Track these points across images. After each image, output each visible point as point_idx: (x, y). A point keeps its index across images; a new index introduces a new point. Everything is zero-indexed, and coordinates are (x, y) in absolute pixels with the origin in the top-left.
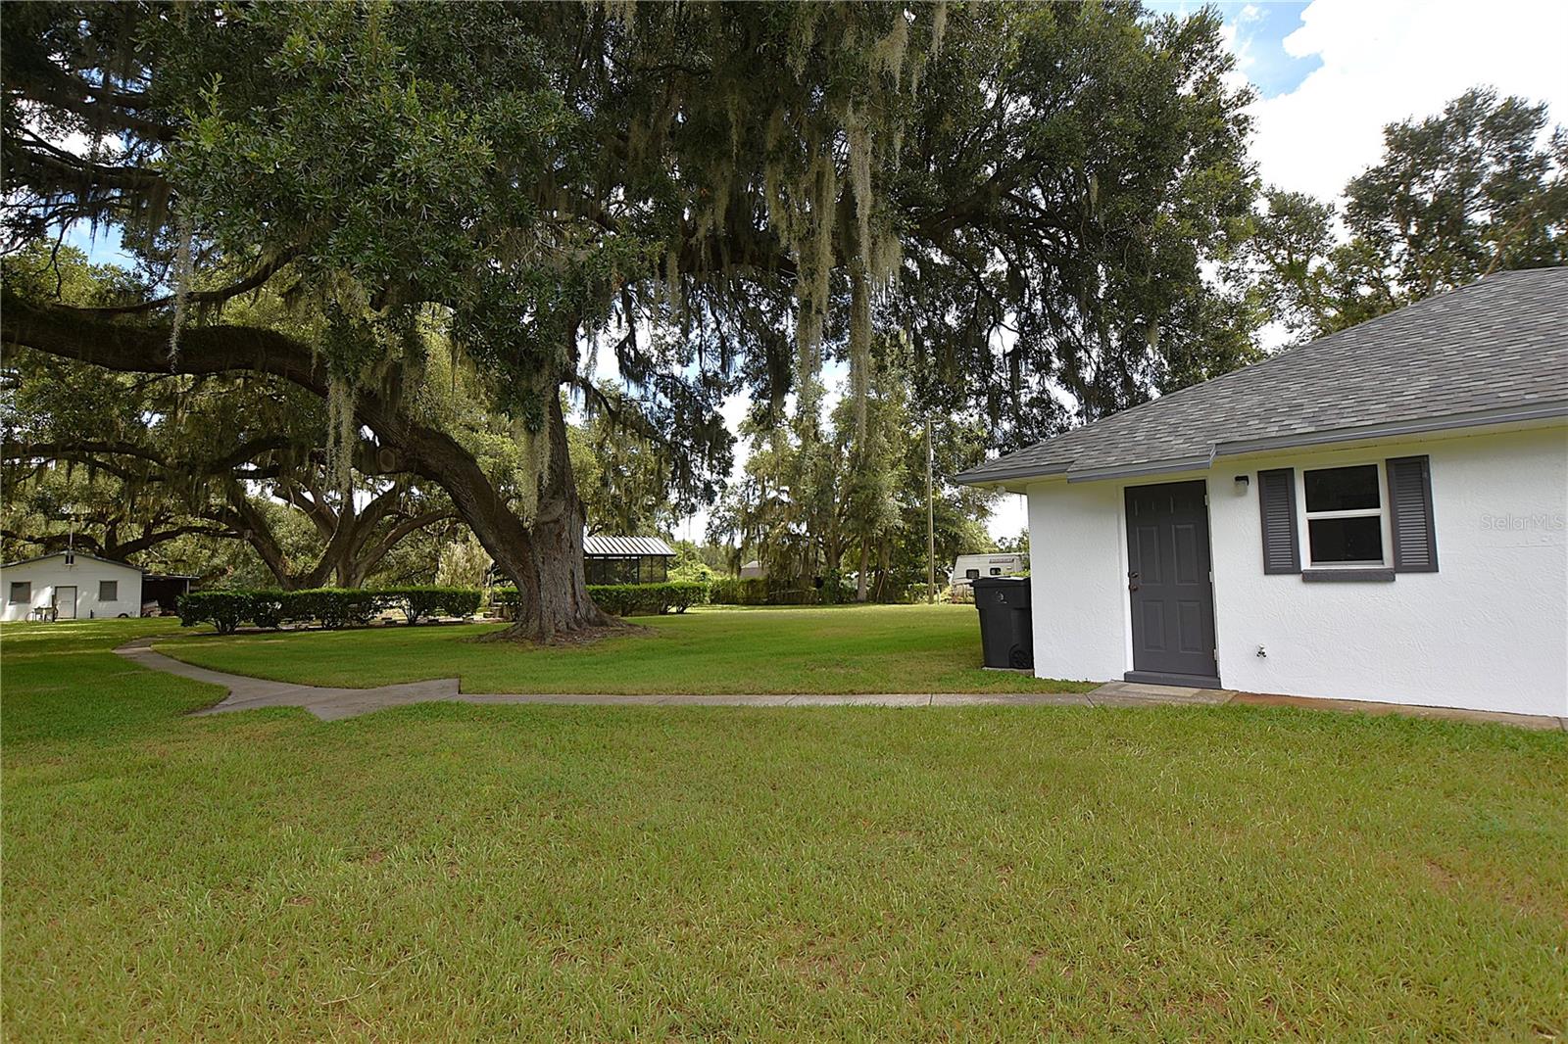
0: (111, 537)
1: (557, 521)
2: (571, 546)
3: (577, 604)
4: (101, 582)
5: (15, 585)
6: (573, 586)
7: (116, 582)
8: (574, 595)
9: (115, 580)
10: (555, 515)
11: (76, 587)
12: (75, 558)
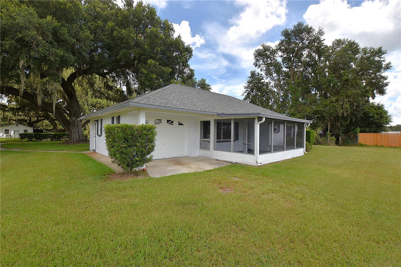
0: (30, 120)
1: (74, 121)
2: (78, 126)
3: (80, 137)
4: (24, 130)
5: (6, 130)
6: (79, 134)
7: (27, 130)
8: (79, 135)
9: (27, 129)
10: (73, 120)
11: (19, 131)
12: (18, 125)
